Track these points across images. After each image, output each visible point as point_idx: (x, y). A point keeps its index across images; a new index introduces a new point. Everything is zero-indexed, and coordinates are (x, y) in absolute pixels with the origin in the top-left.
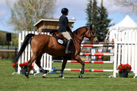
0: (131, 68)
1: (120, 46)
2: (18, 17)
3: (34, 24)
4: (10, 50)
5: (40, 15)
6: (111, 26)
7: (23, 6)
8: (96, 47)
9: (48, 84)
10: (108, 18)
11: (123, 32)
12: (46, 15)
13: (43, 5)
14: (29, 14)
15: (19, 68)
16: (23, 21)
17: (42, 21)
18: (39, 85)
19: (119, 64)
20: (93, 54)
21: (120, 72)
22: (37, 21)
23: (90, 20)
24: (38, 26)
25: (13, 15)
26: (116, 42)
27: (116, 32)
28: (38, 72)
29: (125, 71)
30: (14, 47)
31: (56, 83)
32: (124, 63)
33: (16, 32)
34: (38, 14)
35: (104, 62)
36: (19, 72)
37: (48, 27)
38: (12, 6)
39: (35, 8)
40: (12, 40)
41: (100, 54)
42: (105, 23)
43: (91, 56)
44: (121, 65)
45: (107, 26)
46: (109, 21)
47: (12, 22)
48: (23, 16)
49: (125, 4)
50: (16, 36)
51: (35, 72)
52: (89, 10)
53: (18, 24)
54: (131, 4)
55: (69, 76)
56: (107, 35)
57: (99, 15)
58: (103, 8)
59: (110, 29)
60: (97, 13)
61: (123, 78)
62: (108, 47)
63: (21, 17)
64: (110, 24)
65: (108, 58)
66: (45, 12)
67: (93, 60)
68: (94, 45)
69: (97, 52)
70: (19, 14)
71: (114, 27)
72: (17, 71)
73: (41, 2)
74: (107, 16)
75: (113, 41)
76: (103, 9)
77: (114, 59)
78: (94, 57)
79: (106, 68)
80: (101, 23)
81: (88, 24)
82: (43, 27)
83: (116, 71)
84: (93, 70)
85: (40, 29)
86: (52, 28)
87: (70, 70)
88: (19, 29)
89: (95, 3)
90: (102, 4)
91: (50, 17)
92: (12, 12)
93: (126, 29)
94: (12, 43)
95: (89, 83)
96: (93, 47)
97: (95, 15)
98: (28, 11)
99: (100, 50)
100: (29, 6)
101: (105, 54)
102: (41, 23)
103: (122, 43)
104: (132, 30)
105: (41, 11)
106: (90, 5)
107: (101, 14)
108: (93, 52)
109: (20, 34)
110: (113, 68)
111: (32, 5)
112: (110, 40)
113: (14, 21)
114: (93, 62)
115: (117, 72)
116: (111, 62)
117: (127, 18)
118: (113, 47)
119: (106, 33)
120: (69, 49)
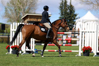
0: (91, 49)
1: (83, 33)
2: (10, 12)
3: (21, 17)
4: (4, 37)
5: (26, 11)
6: (77, 18)
7: (14, 4)
8: (66, 34)
9: (32, 61)
10: (75, 13)
11: (86, 23)
12: (31, 11)
13: (28, 4)
14: (18, 10)
15: (11, 50)
16: (14, 16)
17: (27, 15)
18: (25, 62)
19: (83, 46)
20: (64, 39)
21: (84, 52)
22: (23, 15)
23: (62, 14)
24: (24, 19)
25: (6, 11)
26: (81, 31)
27: (81, 23)
28: (24, 52)
29: (87, 51)
30: (7, 34)
31: (37, 60)
32: (87, 45)
33: (9, 23)
34: (24, 10)
35: (72, 45)
36: (11, 52)
37: (32, 20)
38: (6, 5)
39: (23, 6)
40: (6, 29)
41: (69, 39)
42: (73, 17)
43: (62, 40)
44: (84, 47)
45: (74, 19)
46: (76, 15)
47: (6, 16)
48: (14, 12)
49: (87, 3)
50: (9, 26)
51: (22, 52)
52: (61, 7)
53: (10, 18)
54: (92, 3)
55: (47, 55)
56: (74, 26)
57: (68, 11)
58: (71, 5)
59: (77, 21)
60: (67, 9)
61: (86, 57)
62: (75, 34)
63: (12, 12)
64: (76, 17)
65: (75, 42)
66: (29, 9)
67: (64, 43)
68: (65, 33)
69: (67, 37)
70: (11, 10)
71: (79, 20)
72: (9, 51)
73: (27, 2)
74: (74, 12)
75: (79, 30)
76: (71, 7)
77: (79, 43)
78: (65, 42)
79: (73, 50)
80: (70, 16)
81: (60, 18)
82: (28, 20)
83: (80, 52)
84: (64, 51)
85: (26, 21)
86: (35, 20)
87: (48, 50)
88: (11, 21)
89: (66, 2)
90: (71, 3)
91: (33, 12)
92: (6, 8)
93: (88, 21)
94: (5, 31)
95: (61, 60)
96: (64, 34)
97: (66, 11)
98: (17, 8)
99: (69, 37)
100: (18, 4)
101: (73, 39)
102: (27, 17)
103: (85, 31)
104: (92, 22)
105: (27, 8)
106: (62, 4)
107: (70, 10)
108: (64, 38)
109: (11, 25)
110: (78, 49)
111: (20, 3)
112: (77, 29)
113: (7, 15)
114: (64, 45)
115: (82, 52)
116: (77, 45)
117: (89, 13)
118: (79, 34)
119: (74, 24)
120: (49, 35)
